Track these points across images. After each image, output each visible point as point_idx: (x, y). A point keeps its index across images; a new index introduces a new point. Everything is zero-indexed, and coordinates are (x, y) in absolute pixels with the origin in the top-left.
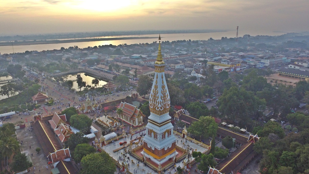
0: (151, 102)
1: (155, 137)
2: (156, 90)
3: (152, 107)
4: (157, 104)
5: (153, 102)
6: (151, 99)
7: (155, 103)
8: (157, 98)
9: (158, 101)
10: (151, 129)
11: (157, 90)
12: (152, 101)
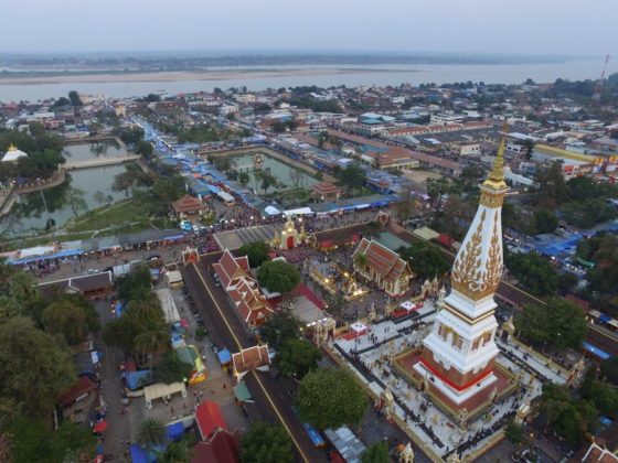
0: (459, 268)
1: (454, 344)
2: (475, 245)
3: (459, 280)
4: (475, 277)
5: (464, 270)
6: (460, 262)
7: (470, 274)
8: (475, 264)
9: (477, 271)
10: (450, 325)
11: (477, 247)
12: (462, 267)
